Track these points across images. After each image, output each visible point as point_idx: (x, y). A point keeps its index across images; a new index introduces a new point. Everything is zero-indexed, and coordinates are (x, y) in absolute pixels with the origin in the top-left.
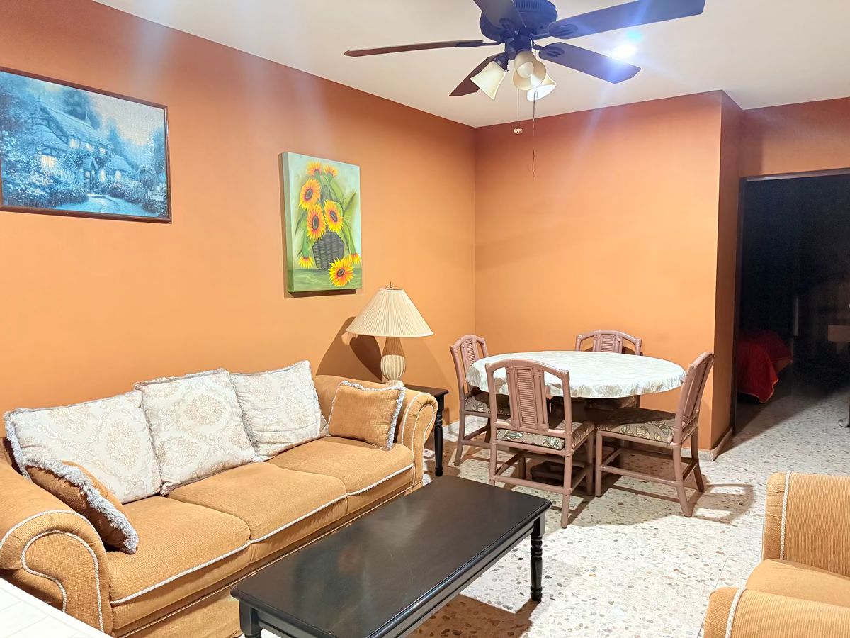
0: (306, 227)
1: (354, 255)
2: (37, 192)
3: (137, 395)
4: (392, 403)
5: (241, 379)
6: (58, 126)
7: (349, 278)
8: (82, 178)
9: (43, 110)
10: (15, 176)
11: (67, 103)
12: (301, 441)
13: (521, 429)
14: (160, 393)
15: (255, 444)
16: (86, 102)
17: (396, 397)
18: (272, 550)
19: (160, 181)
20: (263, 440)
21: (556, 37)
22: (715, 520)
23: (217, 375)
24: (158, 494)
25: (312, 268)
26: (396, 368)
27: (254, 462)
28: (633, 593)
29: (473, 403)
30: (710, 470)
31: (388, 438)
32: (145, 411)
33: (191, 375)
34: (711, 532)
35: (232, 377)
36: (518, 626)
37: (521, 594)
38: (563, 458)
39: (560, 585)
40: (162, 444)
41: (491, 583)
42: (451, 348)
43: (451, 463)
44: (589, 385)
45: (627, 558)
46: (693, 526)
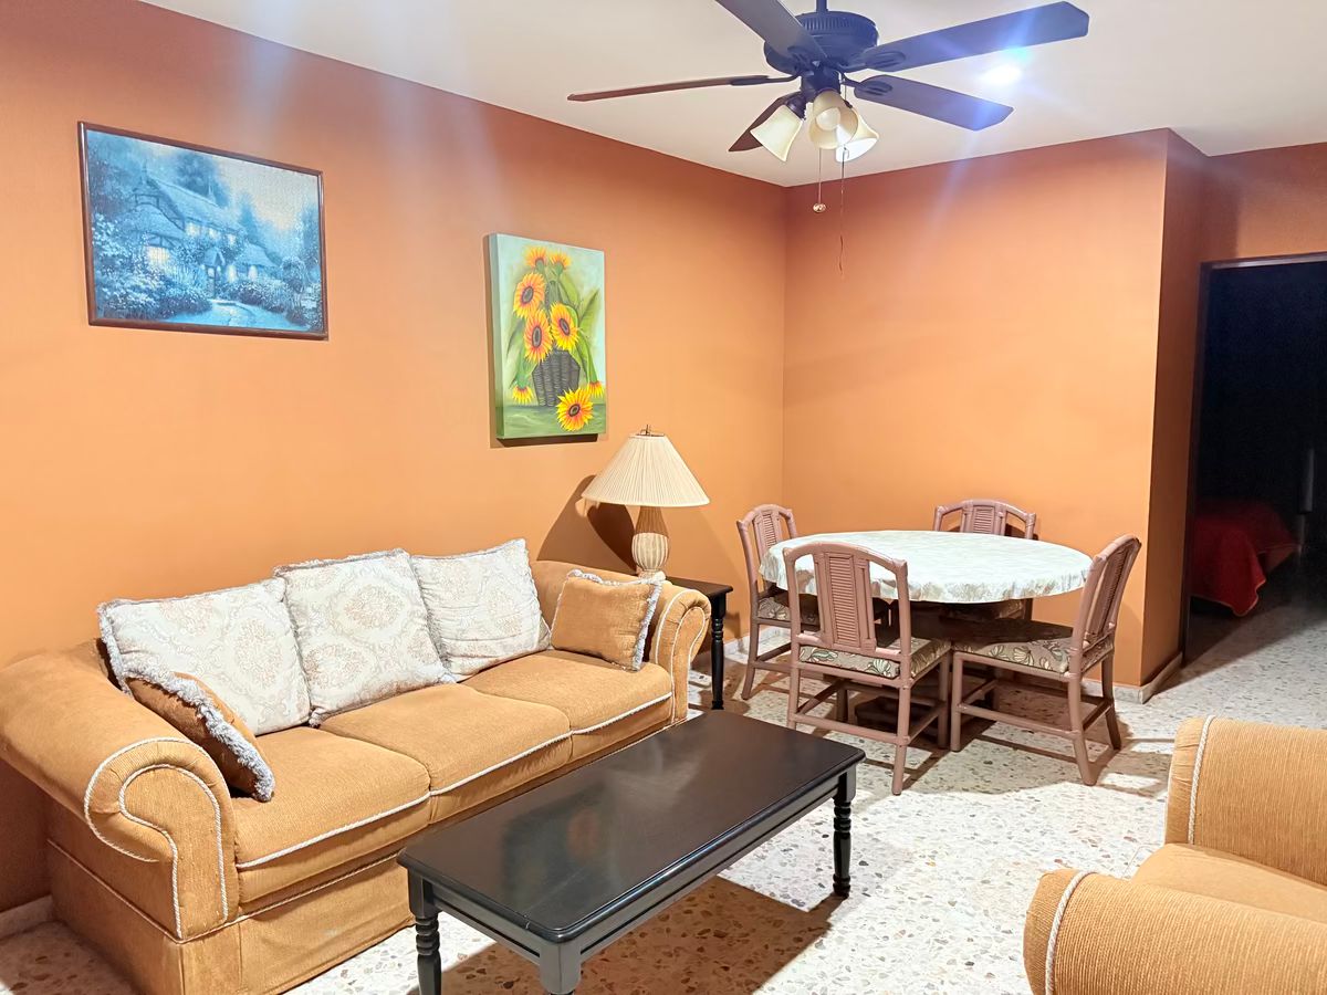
0: (523, 343)
1: (595, 384)
2: (143, 298)
3: (278, 584)
4: (642, 603)
5: (426, 564)
6: (171, 205)
7: (586, 418)
8: (204, 278)
9: (151, 183)
10: (113, 277)
11: (182, 172)
12: (511, 654)
13: (836, 646)
14: (311, 583)
15: (445, 658)
16: (210, 169)
17: (648, 595)
18: (461, 806)
19: (312, 279)
20: (456, 652)
21: (876, 68)
22: (1131, 791)
23: (393, 558)
24: (306, 724)
25: (531, 404)
26: (654, 553)
27: (442, 683)
28: (987, 891)
29: (770, 608)
30: (1135, 718)
31: (634, 654)
32: (289, 607)
33: (355, 557)
34: (1124, 808)
35: (414, 561)
36: (810, 930)
37: (821, 885)
38: (896, 691)
39: (880, 875)
40: (312, 655)
41: (778, 868)
42: (738, 523)
43: (738, 695)
44: (939, 583)
45: (986, 842)
46: (1097, 799)
